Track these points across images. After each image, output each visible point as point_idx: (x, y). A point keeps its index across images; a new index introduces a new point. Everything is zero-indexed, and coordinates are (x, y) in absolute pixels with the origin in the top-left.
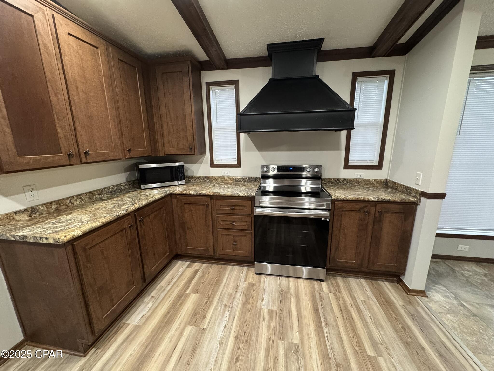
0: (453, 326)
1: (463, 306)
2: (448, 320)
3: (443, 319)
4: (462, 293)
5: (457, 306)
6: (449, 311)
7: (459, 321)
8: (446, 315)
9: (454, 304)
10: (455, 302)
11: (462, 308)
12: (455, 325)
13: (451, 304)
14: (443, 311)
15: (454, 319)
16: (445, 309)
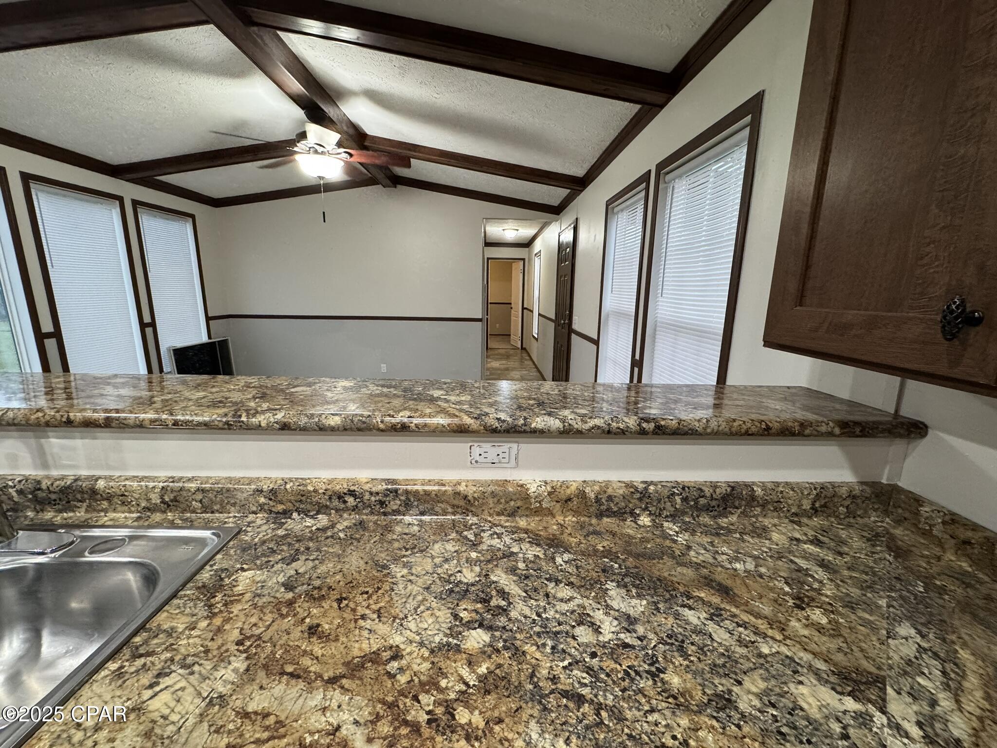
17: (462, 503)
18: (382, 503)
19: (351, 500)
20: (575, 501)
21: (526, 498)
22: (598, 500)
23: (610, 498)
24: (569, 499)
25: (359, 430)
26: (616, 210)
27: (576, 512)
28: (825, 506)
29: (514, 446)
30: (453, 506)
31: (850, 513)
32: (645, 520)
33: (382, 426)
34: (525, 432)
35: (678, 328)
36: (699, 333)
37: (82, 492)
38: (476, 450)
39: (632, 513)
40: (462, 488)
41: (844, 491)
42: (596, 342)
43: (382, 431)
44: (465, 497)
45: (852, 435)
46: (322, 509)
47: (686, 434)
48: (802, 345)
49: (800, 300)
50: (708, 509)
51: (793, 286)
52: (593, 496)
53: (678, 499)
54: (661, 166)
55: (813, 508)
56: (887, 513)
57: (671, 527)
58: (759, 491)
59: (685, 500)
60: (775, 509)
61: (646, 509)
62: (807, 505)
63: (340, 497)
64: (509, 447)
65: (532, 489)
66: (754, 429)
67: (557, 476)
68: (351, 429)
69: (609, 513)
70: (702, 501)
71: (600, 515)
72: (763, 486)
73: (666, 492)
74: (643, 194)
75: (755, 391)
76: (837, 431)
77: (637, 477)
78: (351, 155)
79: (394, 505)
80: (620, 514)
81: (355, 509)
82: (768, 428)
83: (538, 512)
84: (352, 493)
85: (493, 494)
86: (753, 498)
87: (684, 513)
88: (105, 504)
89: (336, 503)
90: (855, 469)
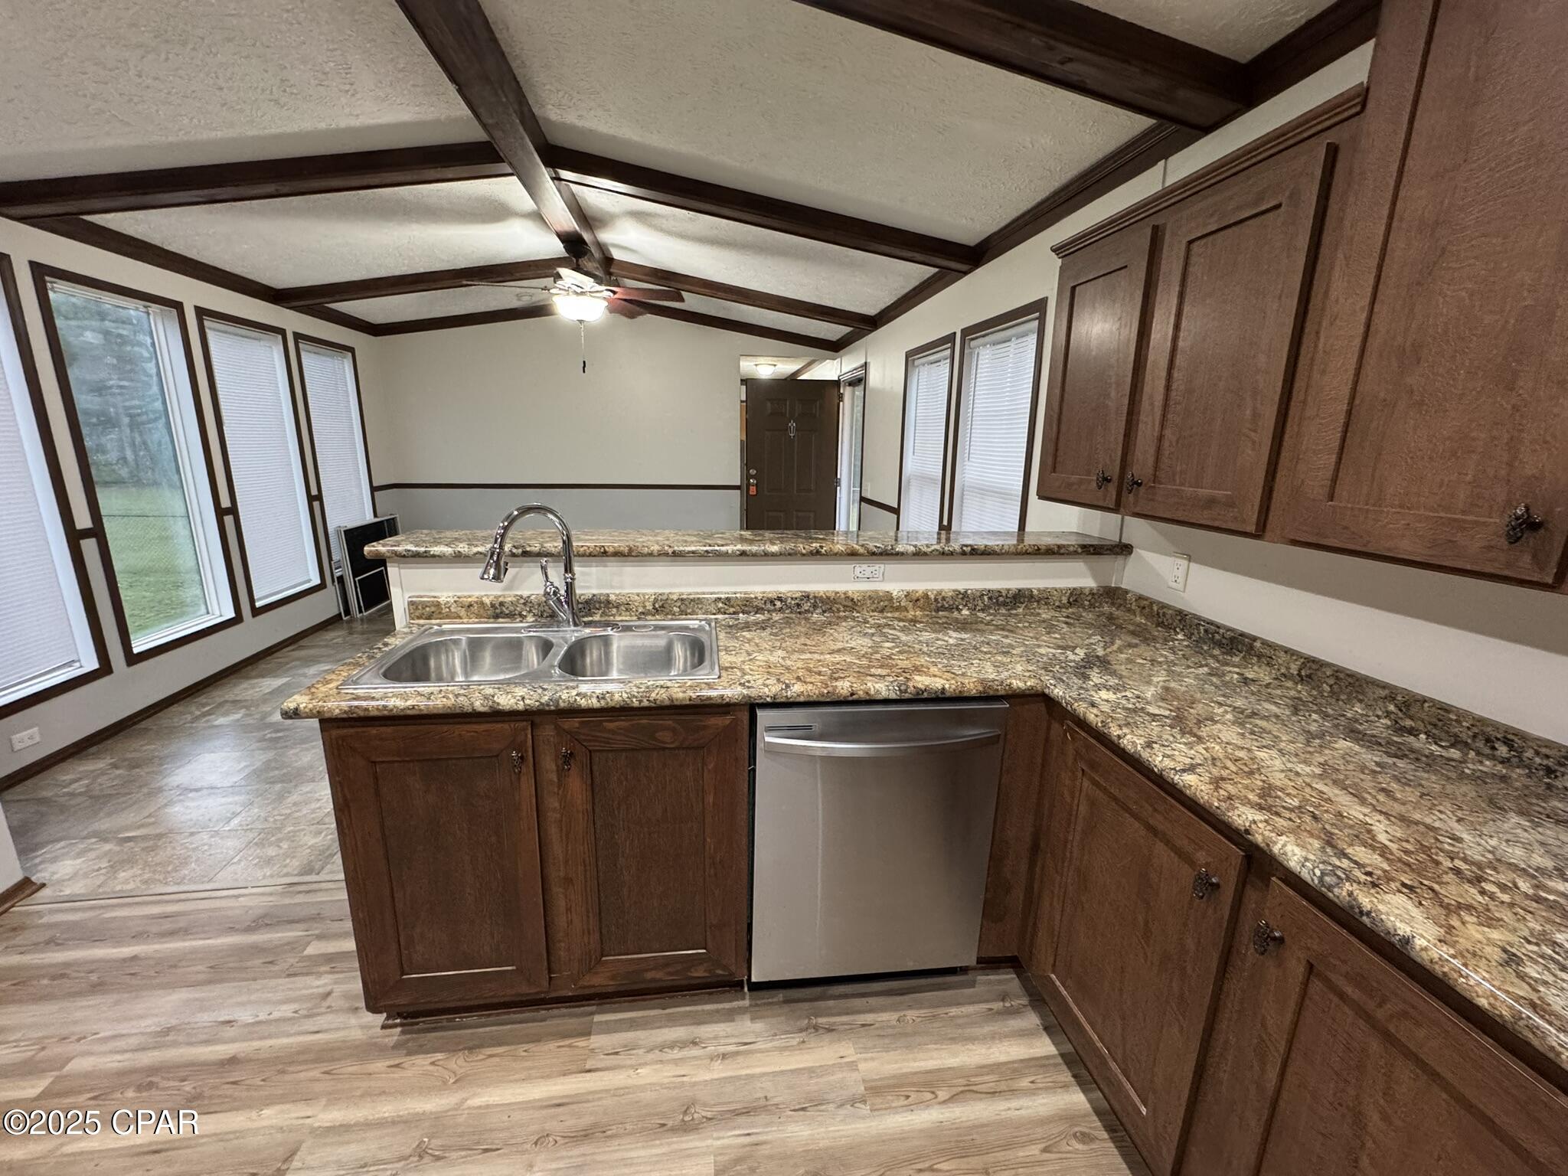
0: (146, 882)
1: (129, 839)
2: (126, 881)
3: (118, 888)
4: (104, 824)
5: (118, 848)
6: (114, 868)
7: (146, 864)
8: (115, 878)
9: (110, 850)
10: (107, 847)
11: (131, 844)
12: (146, 876)
13: (106, 854)
14: (102, 878)
15: (136, 870)
16: (103, 871)
17: (850, 604)
18: (798, 605)
19: (778, 604)
20: (922, 601)
21: (891, 599)
22: (936, 600)
23: (944, 599)
24: (918, 600)
25: (790, 554)
26: (917, 363)
27: (922, 609)
28: (1076, 601)
29: (882, 566)
30: (844, 606)
31: (1092, 605)
32: (965, 612)
33: (804, 551)
34: (892, 554)
35: (984, 491)
36: (1003, 495)
37: (600, 602)
38: (858, 569)
39: (958, 609)
40: (850, 594)
41: (1087, 592)
42: (896, 511)
43: (804, 555)
44: (852, 600)
45: (1089, 553)
46: (759, 610)
47: (989, 554)
48: (1053, 496)
49: (1054, 470)
50: (1005, 604)
51: (1050, 461)
52: (933, 597)
53: (986, 598)
54: (967, 332)
55: (1069, 602)
56: (1113, 604)
57: (980, 614)
58: (1035, 592)
59: (990, 598)
60: (1046, 604)
61: (966, 605)
62: (1065, 600)
63: (772, 602)
64: (879, 568)
65: (895, 593)
66: (1030, 550)
67: (910, 587)
68: (785, 555)
69: (943, 608)
70: (1001, 599)
71: (938, 610)
72: (1039, 590)
73: (978, 594)
74: (948, 352)
75: (1040, 534)
76: (1080, 550)
77: (961, 586)
78: (614, 293)
79: (806, 606)
80: (950, 609)
81: (781, 610)
82: (1039, 549)
83: (898, 609)
84: (779, 599)
85: (870, 598)
86: (1032, 596)
87: (990, 608)
88: (614, 611)
89: (769, 606)
90: (1095, 577)
